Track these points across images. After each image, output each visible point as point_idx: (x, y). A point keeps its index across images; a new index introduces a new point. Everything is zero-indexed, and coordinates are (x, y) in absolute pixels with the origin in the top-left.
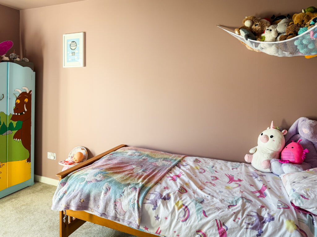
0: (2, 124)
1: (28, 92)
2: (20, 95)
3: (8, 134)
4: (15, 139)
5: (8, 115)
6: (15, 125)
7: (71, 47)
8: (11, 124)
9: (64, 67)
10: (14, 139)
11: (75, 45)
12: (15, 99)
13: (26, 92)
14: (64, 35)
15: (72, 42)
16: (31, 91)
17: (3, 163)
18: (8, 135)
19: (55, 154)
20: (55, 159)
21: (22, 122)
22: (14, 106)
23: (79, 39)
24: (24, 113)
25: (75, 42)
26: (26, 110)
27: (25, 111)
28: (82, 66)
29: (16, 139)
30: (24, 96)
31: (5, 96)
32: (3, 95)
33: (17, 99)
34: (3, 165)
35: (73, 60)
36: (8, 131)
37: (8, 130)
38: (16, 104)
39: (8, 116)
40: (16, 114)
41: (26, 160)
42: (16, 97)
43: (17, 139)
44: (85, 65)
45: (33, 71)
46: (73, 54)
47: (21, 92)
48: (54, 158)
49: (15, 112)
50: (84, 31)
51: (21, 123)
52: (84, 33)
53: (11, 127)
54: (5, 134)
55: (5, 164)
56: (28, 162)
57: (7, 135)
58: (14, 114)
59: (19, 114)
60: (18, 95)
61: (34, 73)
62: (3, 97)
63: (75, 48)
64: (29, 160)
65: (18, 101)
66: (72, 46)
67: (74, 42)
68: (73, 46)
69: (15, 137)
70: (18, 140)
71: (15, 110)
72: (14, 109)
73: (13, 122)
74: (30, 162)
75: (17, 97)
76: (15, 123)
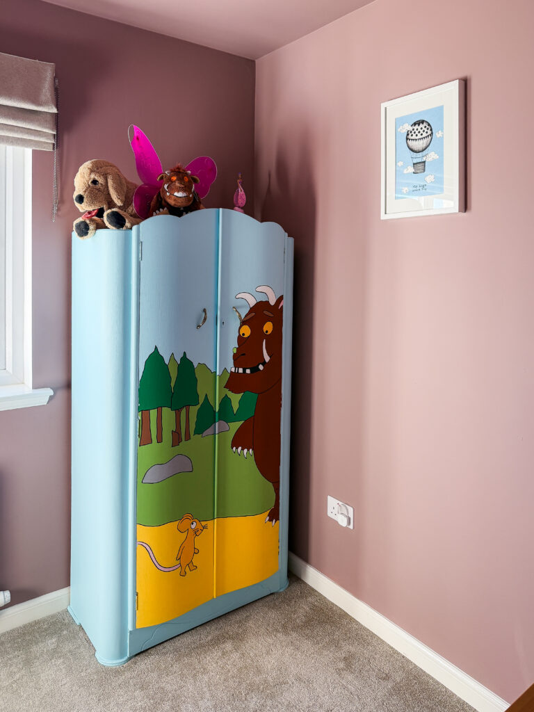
0: (201, 400)
1: (272, 302)
2: (252, 310)
3: (217, 432)
4: (237, 448)
5: (218, 374)
6: (235, 406)
7: (410, 142)
8: (225, 402)
9: (383, 217)
10: (234, 448)
11: (425, 135)
12: (238, 323)
13: (267, 302)
14: (383, 105)
15: (415, 124)
16: (280, 299)
17: (203, 523)
18: (217, 436)
19: (351, 510)
20: (351, 527)
21: (257, 395)
22: (233, 344)
23: (441, 108)
24: (261, 367)
25: (425, 124)
26: (267, 358)
27: (264, 363)
28: (456, 209)
29: (240, 448)
30: (262, 313)
31: (210, 315)
32: (204, 311)
33: (243, 323)
34: (204, 527)
35: (421, 189)
36: (217, 424)
37: (217, 420)
38: (241, 339)
39: (218, 377)
40: (241, 370)
41: (265, 516)
42: (240, 319)
43: (243, 449)
44: (465, 205)
45: (287, 234)
46: (420, 166)
47: (253, 302)
48: (349, 523)
49: (236, 365)
50: (462, 75)
51: (253, 397)
52: (463, 82)
53: (226, 412)
54: (209, 431)
55: (209, 523)
56: (271, 520)
57: (215, 434)
58: (233, 370)
59: (248, 371)
60: (244, 312)
61: (291, 240)
62: (205, 319)
63: (425, 146)
64: (274, 515)
65: (247, 331)
66: (414, 137)
67: (423, 122)
68: (419, 136)
69: (235, 443)
70: (246, 450)
71: (237, 359)
72: (235, 355)
73: (231, 395)
74: (277, 519)
75: (243, 317)
76: (235, 399)
